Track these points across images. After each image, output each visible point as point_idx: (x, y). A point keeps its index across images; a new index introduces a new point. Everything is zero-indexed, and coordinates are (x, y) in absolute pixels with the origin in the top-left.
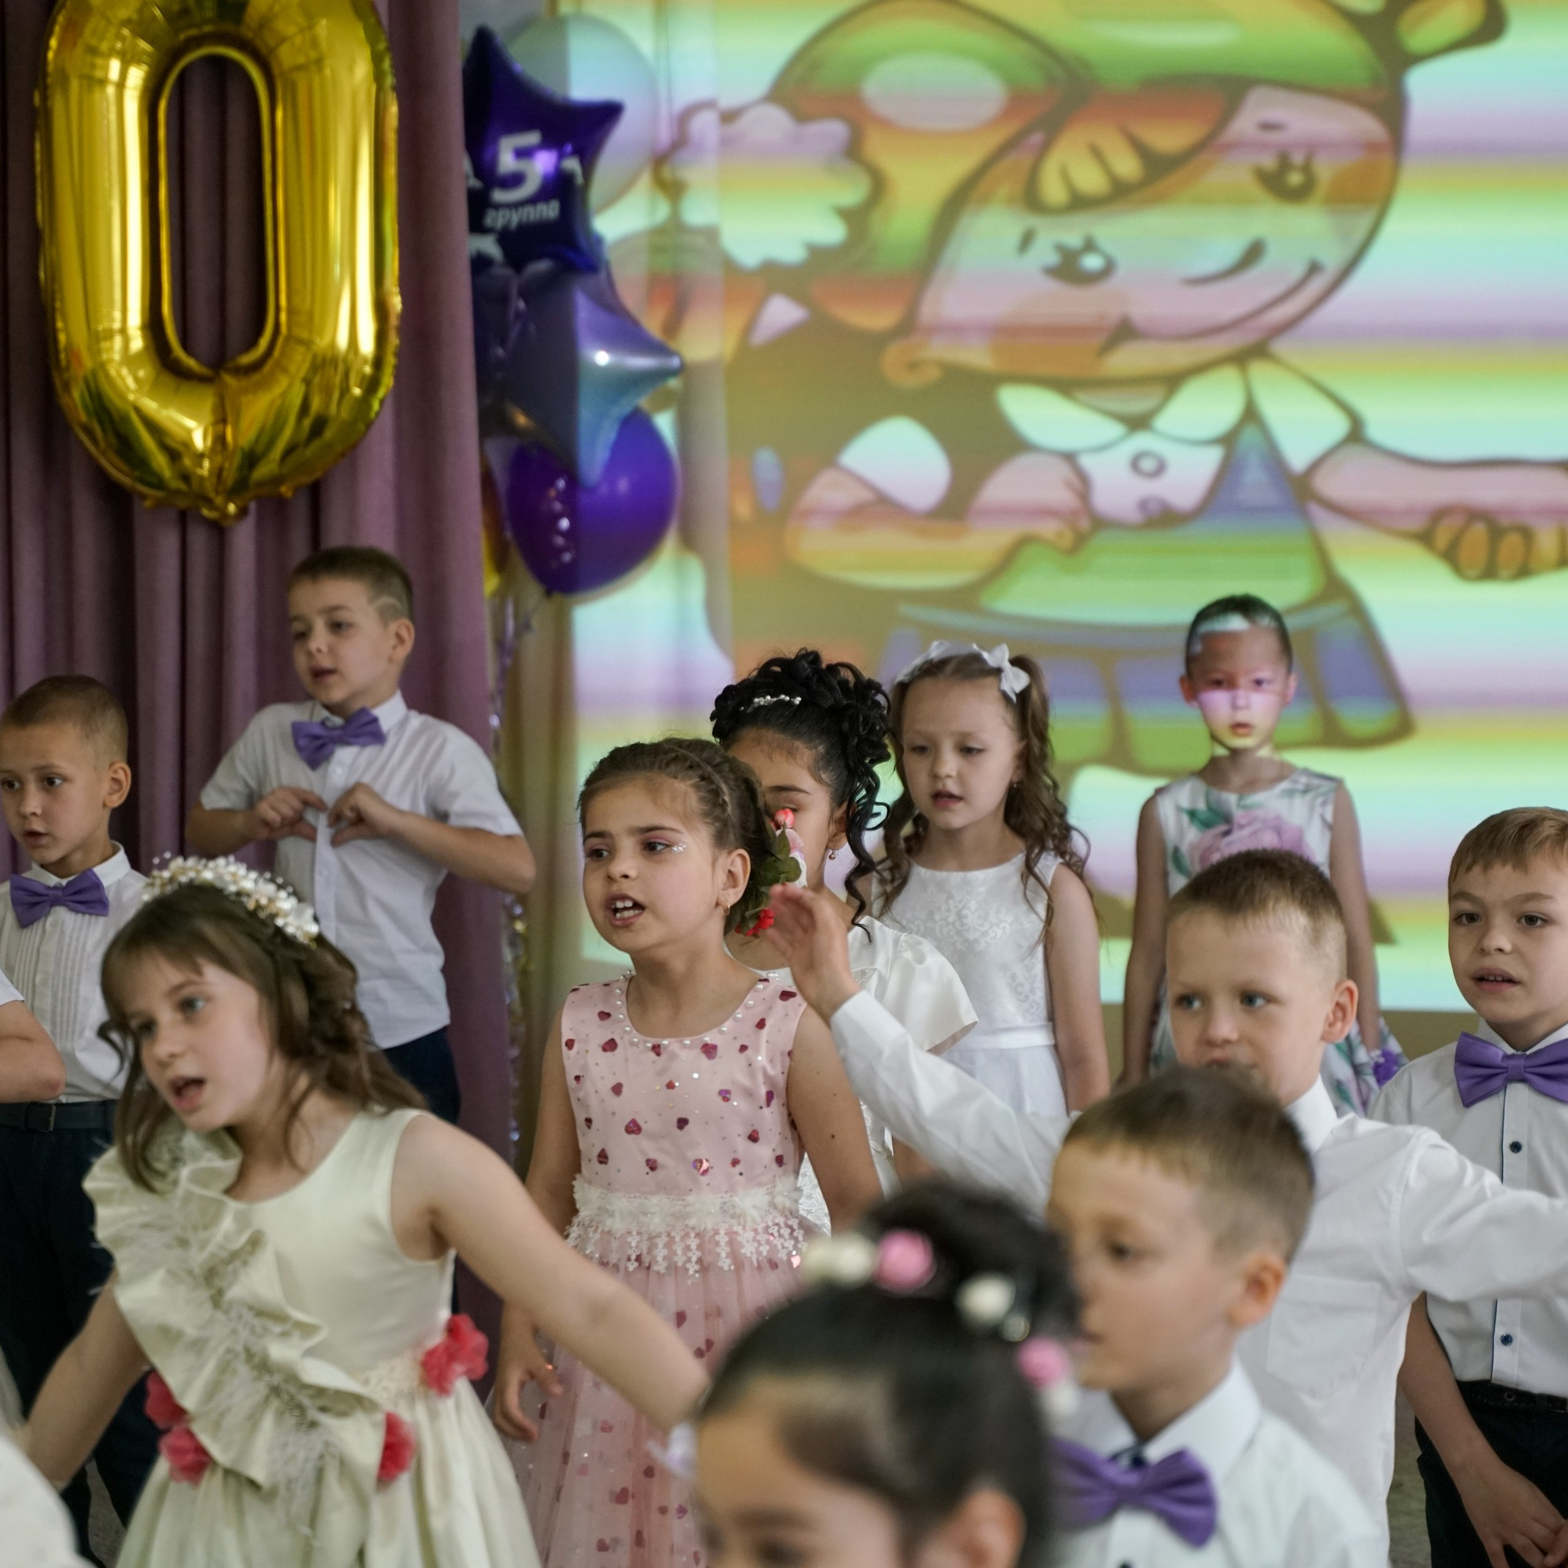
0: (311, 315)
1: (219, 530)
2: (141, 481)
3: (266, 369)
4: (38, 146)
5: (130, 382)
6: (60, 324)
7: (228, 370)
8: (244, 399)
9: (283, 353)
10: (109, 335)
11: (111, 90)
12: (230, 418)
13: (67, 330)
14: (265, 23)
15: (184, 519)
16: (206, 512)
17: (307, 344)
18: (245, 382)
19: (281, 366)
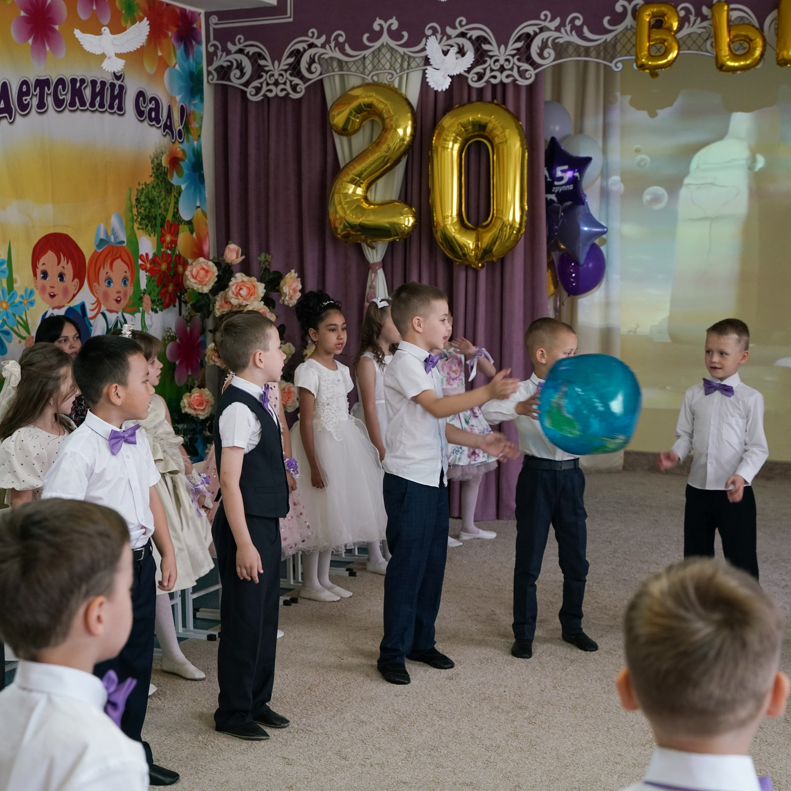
0: (502, 211)
1: (476, 271)
2: (455, 257)
3: (490, 226)
4: (430, 167)
5: (453, 230)
6: (434, 215)
7: (479, 227)
8: (484, 235)
9: (495, 222)
10: (448, 217)
11: (449, 150)
12: (480, 240)
13: (436, 216)
14: (492, 131)
15: (467, 268)
16: (473, 266)
17: (501, 219)
18: (484, 230)
19: (494, 226)
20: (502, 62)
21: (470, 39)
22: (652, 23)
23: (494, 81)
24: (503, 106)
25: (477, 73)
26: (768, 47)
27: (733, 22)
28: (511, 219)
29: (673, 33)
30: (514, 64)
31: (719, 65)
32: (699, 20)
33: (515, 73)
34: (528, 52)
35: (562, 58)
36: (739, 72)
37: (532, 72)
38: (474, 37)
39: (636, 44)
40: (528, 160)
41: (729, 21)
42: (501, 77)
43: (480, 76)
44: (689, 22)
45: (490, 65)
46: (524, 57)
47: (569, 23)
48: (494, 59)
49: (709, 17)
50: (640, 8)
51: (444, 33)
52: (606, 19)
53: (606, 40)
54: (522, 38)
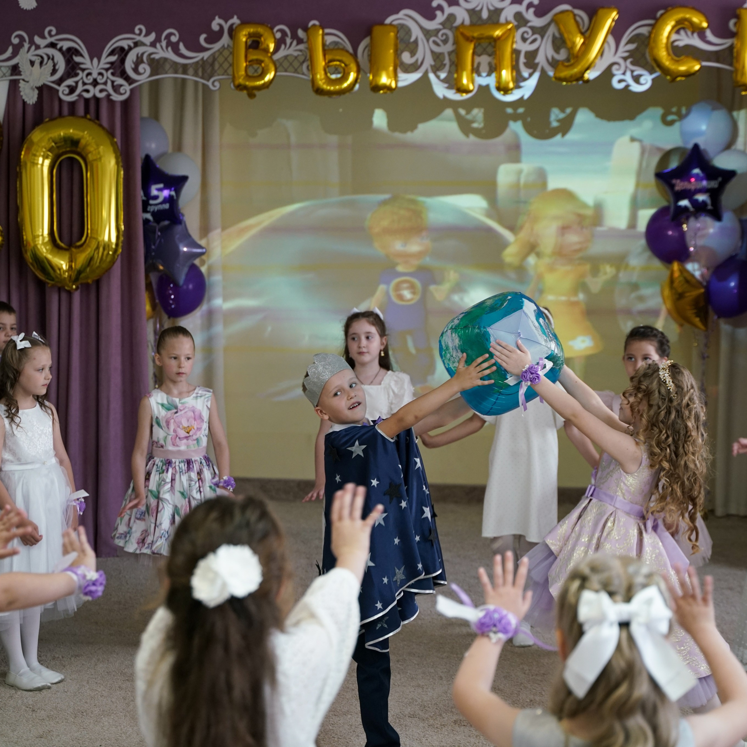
0: (97, 231)
1: (70, 293)
2: (48, 279)
3: (84, 246)
4: (18, 183)
5: (44, 250)
6: (24, 233)
8: (78, 255)
9: (89, 242)
10: (38, 236)
11: (39, 166)
12: (73, 260)
13: (26, 235)
14: (85, 147)
15: (60, 290)
16: (66, 288)
17: (96, 239)
18: (78, 250)
19: (89, 246)
20: (95, 75)
21: (60, 50)
22: (249, 42)
23: (86, 95)
24: (96, 121)
25: (69, 86)
26: (362, 72)
27: (328, 46)
28: (106, 239)
29: (269, 55)
30: (108, 78)
31: (315, 89)
32: (295, 43)
33: (109, 87)
34: (122, 67)
35: (157, 74)
36: (334, 96)
37: (126, 88)
38: (64, 49)
39: (233, 63)
40: (124, 179)
41: (324, 45)
42: (94, 92)
43: (72, 90)
44: (285, 44)
45: (82, 78)
46: (118, 72)
47: (165, 39)
48: (86, 72)
49: (305, 40)
50: (236, 27)
51: (32, 42)
52: (203, 37)
53: (203, 58)
54: (116, 52)
